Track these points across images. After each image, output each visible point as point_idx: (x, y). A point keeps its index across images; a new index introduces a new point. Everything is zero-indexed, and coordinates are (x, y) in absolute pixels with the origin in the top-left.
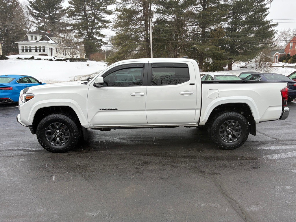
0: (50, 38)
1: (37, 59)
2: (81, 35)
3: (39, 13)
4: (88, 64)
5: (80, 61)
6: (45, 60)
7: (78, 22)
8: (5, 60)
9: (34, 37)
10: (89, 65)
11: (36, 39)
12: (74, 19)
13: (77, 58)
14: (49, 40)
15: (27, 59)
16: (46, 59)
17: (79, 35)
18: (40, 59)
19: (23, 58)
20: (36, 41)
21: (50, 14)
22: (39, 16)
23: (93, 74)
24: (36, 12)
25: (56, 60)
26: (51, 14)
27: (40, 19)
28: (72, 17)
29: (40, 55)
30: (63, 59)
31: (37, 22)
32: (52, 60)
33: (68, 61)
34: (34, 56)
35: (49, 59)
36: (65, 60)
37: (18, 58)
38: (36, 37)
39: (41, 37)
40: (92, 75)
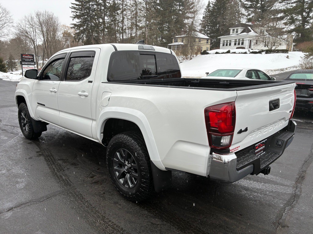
0: (252, 29)
1: (233, 53)
2: (293, 21)
3: (251, 3)
4: (287, 56)
5: (279, 53)
6: (239, 53)
7: (291, 6)
8: (206, 55)
9: (235, 30)
10: (289, 57)
11: (237, 32)
12: (288, 4)
13: (276, 49)
14: (251, 31)
15: (223, 53)
16: (241, 52)
17: (289, 22)
18: (235, 53)
19: (220, 53)
20: (237, 34)
21: (261, 3)
22: (251, 7)
23: (289, 68)
24: (248, 3)
25: (250, 53)
26: (263, 3)
27: (251, 9)
28: (286, 1)
29: (237, 48)
30: (258, 51)
31: (247, 14)
32: (247, 53)
33: (264, 53)
34: (231, 50)
35: (243, 52)
36: (260, 52)
37: (217, 53)
38: (237, 30)
39: (242, 30)
40: (286, 69)
